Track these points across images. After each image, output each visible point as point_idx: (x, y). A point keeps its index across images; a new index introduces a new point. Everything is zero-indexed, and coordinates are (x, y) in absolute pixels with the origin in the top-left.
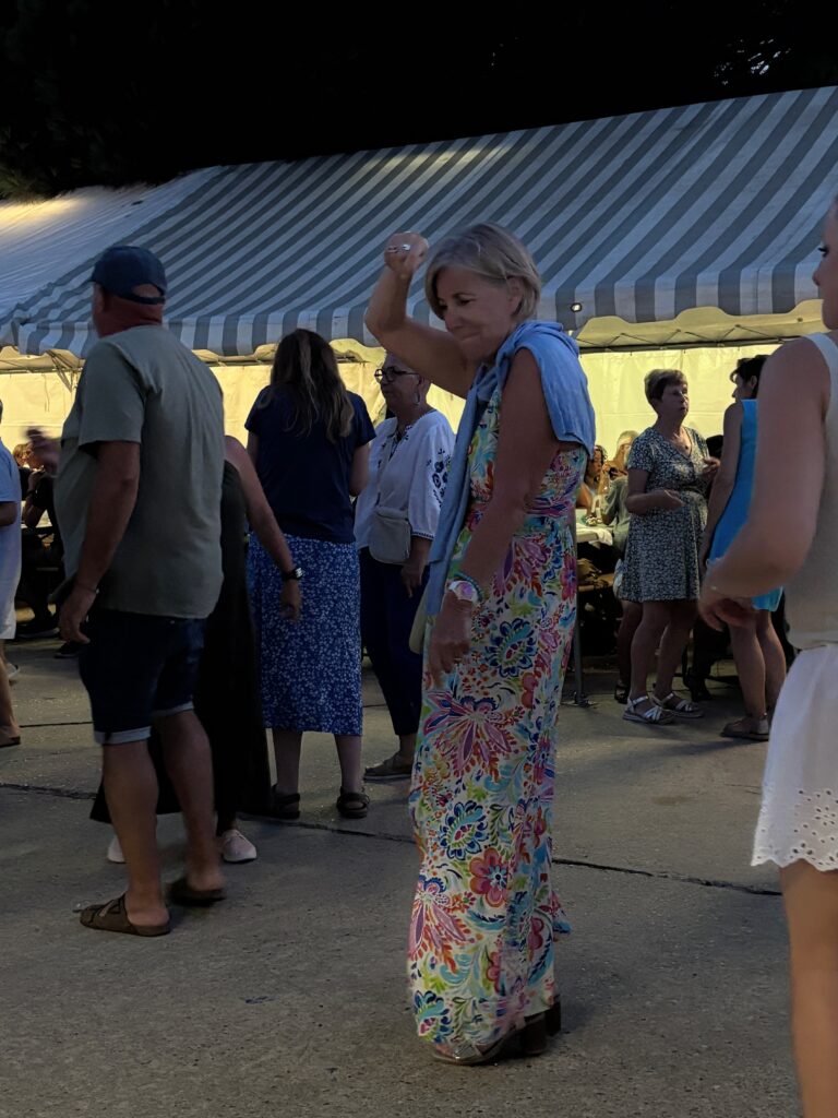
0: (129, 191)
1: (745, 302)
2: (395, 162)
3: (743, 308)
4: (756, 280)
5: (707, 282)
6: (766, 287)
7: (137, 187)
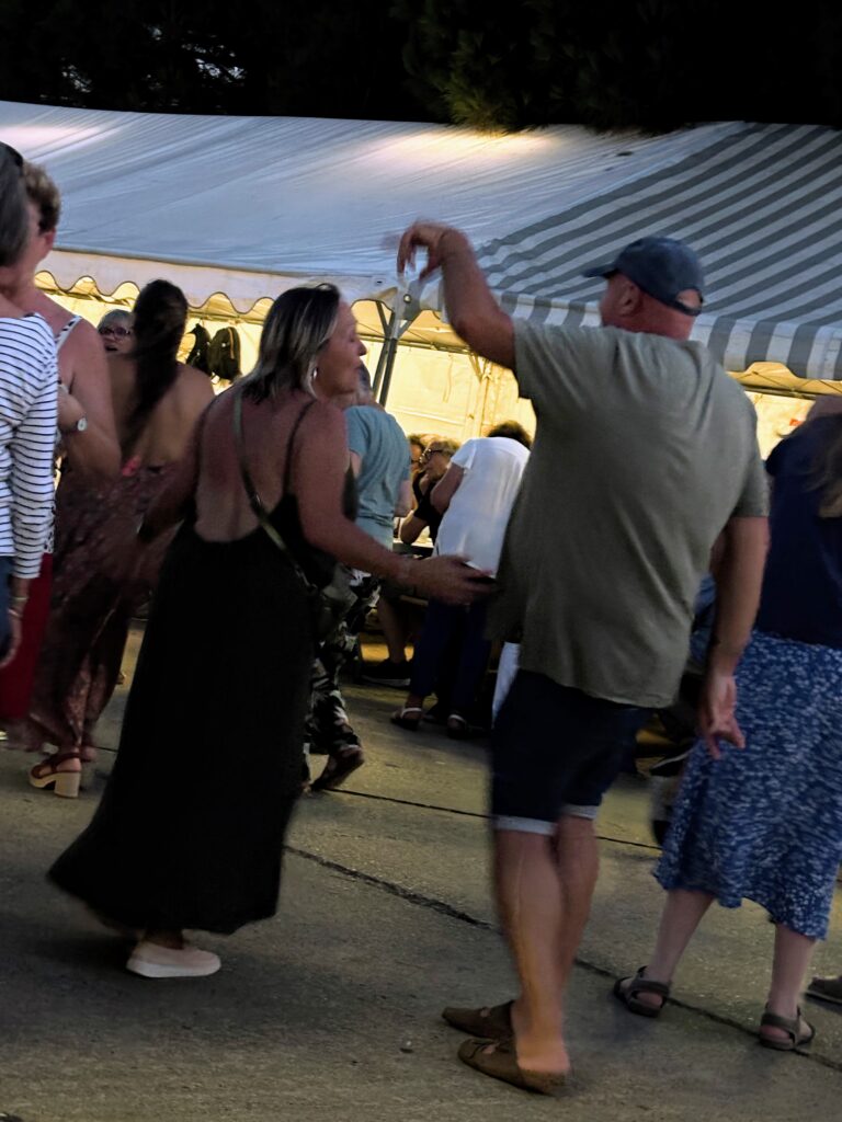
0: (616, 137)
7: (629, 134)
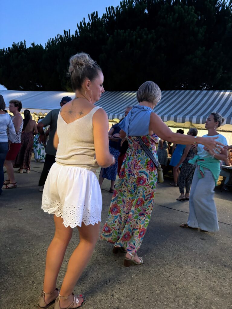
1: (178, 121)
2: (127, 93)
3: (177, 121)
4: (180, 117)
5: (172, 117)
6: (181, 119)
